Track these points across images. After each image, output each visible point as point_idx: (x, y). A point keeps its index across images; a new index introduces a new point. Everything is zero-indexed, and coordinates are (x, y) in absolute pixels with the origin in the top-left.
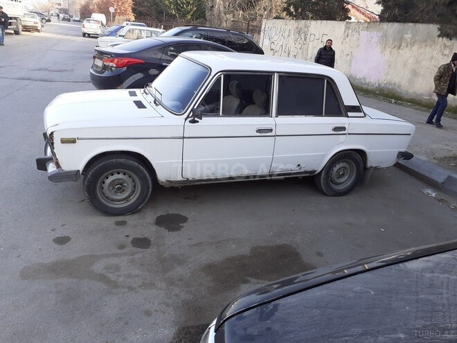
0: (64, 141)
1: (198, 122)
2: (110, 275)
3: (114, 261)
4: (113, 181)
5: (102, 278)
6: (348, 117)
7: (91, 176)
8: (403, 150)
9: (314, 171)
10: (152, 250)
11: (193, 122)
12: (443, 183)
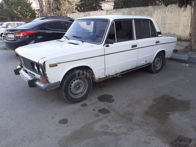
0: (51, 66)
1: (109, 46)
2: (108, 131)
3: (101, 123)
4: (75, 84)
5: (106, 133)
6: (158, 37)
7: (66, 83)
8: (174, 49)
9: (150, 63)
10: (112, 113)
11: (108, 46)
12: (188, 60)
